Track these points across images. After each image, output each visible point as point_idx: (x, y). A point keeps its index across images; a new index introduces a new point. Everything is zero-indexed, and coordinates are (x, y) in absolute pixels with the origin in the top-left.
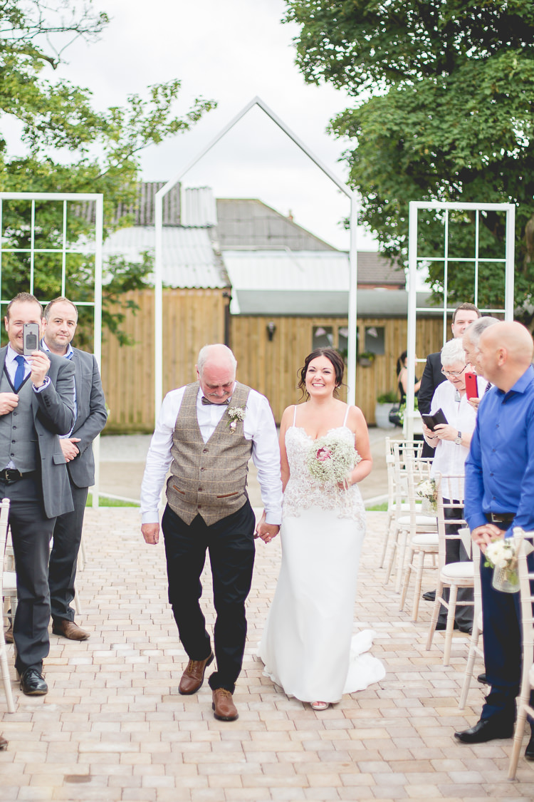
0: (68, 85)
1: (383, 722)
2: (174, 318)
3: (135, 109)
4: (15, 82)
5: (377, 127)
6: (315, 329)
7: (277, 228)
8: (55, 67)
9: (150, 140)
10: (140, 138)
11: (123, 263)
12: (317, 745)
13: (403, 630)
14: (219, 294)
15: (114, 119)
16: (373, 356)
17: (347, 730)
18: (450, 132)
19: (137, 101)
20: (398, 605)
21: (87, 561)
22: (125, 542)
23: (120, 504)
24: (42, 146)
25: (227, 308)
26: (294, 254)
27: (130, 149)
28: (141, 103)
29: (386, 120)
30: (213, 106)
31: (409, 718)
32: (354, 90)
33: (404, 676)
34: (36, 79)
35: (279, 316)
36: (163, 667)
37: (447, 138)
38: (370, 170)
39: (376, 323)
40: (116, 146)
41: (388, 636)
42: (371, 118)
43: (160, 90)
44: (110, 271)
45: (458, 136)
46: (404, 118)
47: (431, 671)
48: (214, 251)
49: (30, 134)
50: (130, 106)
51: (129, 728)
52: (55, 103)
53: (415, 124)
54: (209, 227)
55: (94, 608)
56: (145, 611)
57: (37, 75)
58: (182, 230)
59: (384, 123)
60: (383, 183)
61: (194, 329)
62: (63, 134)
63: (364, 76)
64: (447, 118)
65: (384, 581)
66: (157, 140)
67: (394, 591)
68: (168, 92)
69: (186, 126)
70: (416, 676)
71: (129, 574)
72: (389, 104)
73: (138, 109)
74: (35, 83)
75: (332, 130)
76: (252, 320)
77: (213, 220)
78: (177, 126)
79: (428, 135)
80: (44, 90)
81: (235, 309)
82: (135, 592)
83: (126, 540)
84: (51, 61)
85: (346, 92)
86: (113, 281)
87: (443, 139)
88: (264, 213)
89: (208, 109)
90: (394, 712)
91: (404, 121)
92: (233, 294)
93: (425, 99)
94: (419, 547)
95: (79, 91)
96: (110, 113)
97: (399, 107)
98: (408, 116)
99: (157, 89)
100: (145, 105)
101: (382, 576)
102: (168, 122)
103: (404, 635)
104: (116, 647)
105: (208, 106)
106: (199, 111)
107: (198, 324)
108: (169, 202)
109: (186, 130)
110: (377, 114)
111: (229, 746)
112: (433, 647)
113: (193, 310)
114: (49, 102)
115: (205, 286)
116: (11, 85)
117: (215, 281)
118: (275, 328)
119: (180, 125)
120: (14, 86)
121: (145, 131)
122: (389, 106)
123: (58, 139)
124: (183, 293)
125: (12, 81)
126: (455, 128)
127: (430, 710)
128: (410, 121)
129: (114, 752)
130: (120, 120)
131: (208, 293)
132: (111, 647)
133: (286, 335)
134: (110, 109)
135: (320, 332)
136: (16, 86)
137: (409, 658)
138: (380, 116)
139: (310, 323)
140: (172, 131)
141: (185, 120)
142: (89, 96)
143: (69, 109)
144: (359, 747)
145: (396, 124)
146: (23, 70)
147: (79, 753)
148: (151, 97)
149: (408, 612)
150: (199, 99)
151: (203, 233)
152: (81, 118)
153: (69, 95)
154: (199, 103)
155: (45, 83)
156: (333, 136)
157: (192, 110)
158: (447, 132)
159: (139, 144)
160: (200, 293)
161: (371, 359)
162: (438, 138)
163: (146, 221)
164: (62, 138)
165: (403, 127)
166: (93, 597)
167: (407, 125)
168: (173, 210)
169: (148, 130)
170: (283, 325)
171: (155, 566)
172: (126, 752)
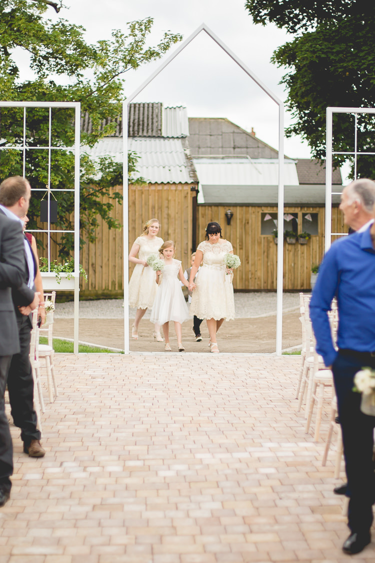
0: (66, 24)
1: (276, 527)
2: (153, 207)
3: (118, 42)
4: (23, 21)
5: (308, 55)
6: (264, 215)
7: (240, 141)
8: (57, 11)
9: (129, 66)
10: (121, 64)
11: (111, 163)
12: (217, 548)
13: (306, 449)
14: (188, 188)
15: (102, 50)
16: (309, 236)
17: (244, 534)
18: (366, 59)
19: (119, 34)
20: (304, 429)
21: (58, 394)
22: (93, 380)
23: (97, 350)
24: (47, 72)
25: (195, 199)
26: (253, 161)
27: (114, 73)
28: (123, 37)
29: (316, 50)
30: (179, 39)
31: (299, 523)
32: (292, 28)
33: (300, 488)
34: (40, 18)
35: (235, 205)
36: (101, 481)
37: (364, 64)
38: (303, 89)
39: (311, 210)
40: (103, 71)
41: (292, 454)
42: (304, 48)
43: (137, 26)
44: (101, 169)
45: (372, 62)
46: (329, 48)
47: (323, 483)
48: (186, 155)
49: (37, 63)
50: (114, 39)
51: (59, 533)
52: (55, 37)
53: (338, 53)
54: (183, 138)
55: (54, 433)
56: (96, 435)
57: (40, 15)
58: (162, 140)
59: (314, 52)
60: (314, 100)
61: (168, 215)
62: (63, 62)
63: (301, 17)
64: (364, 48)
65: (297, 410)
66: (135, 65)
67: (303, 417)
68: (143, 27)
69: (158, 54)
70: (310, 487)
71: (90, 405)
72: (318, 37)
73: (120, 42)
74: (40, 22)
75: (275, 60)
76: (214, 208)
77: (186, 132)
78: (151, 54)
79: (349, 61)
80: (47, 28)
81: (201, 200)
82: (91, 419)
83: (94, 378)
84: (54, 5)
85: (286, 30)
86: (102, 177)
87: (360, 64)
88: (231, 129)
89: (175, 41)
90: (287, 519)
91: (330, 50)
92: (200, 188)
93: (347, 33)
94: (320, 380)
95: (75, 28)
96: (98, 45)
97: (325, 40)
98: (333, 47)
99: (134, 26)
100: (126, 38)
101: (296, 405)
102: (143, 52)
103: (306, 453)
104: (65, 464)
105: (175, 39)
106: (167, 42)
107: (172, 212)
108: (152, 119)
109: (157, 58)
110: (308, 45)
111: (140, 548)
112: (328, 463)
113: (168, 200)
114: (50, 36)
115: (177, 182)
116: (20, 22)
117: (185, 177)
118: (232, 215)
119: (153, 54)
120: (22, 23)
121: (125, 58)
122: (318, 39)
123: (59, 66)
124: (160, 188)
125: (21, 19)
126: (370, 56)
127: (318, 517)
128: (334, 50)
129: (41, 555)
130: (107, 51)
131: (180, 187)
132: (61, 464)
133: (241, 220)
134: (99, 42)
135: (268, 218)
136: (24, 23)
137: (307, 473)
138: (311, 46)
139: (260, 211)
140: (147, 59)
141: (157, 49)
142: (82, 32)
143: (66, 42)
144: (252, 548)
145: (323, 53)
146: (30, 11)
147: (11, 555)
148: (129, 32)
149: (312, 435)
150: (168, 33)
151: (178, 143)
152: (75, 49)
153: (67, 31)
154: (167, 37)
155: (48, 22)
156: (277, 65)
157: (163, 42)
158: (363, 59)
159: (121, 69)
160: (173, 188)
161: (307, 238)
162: (356, 64)
163: (134, 134)
164: (63, 66)
165: (329, 55)
166: (56, 423)
167: (332, 53)
168: (155, 124)
169: (128, 58)
170: (238, 212)
171: (113, 399)
172: (51, 555)
